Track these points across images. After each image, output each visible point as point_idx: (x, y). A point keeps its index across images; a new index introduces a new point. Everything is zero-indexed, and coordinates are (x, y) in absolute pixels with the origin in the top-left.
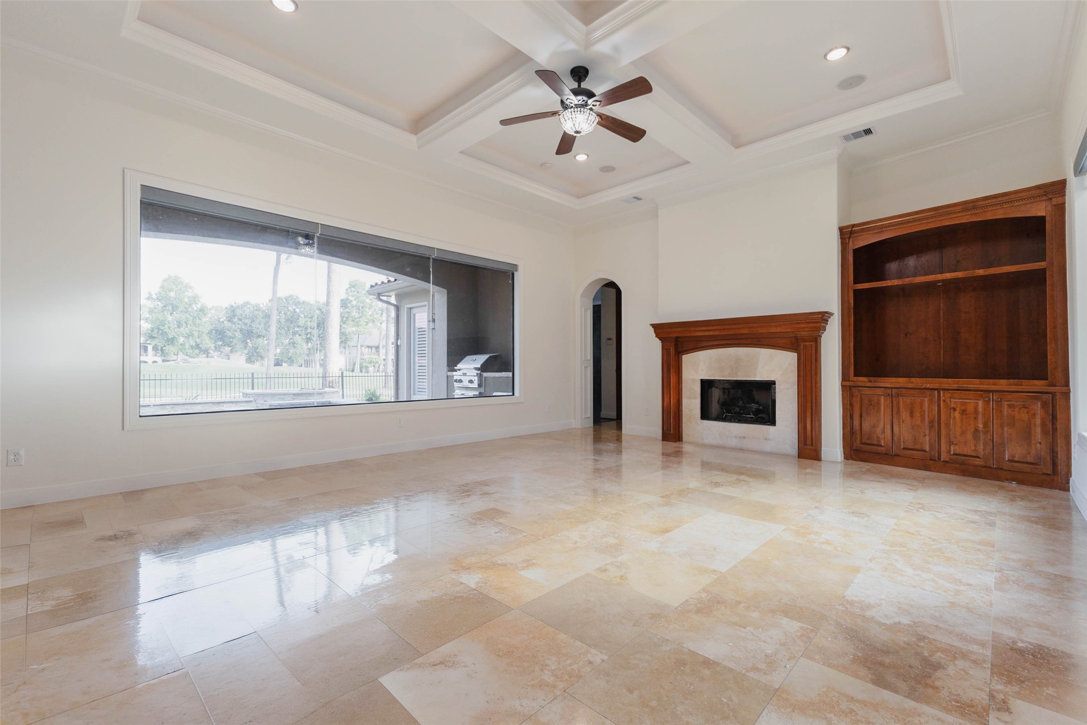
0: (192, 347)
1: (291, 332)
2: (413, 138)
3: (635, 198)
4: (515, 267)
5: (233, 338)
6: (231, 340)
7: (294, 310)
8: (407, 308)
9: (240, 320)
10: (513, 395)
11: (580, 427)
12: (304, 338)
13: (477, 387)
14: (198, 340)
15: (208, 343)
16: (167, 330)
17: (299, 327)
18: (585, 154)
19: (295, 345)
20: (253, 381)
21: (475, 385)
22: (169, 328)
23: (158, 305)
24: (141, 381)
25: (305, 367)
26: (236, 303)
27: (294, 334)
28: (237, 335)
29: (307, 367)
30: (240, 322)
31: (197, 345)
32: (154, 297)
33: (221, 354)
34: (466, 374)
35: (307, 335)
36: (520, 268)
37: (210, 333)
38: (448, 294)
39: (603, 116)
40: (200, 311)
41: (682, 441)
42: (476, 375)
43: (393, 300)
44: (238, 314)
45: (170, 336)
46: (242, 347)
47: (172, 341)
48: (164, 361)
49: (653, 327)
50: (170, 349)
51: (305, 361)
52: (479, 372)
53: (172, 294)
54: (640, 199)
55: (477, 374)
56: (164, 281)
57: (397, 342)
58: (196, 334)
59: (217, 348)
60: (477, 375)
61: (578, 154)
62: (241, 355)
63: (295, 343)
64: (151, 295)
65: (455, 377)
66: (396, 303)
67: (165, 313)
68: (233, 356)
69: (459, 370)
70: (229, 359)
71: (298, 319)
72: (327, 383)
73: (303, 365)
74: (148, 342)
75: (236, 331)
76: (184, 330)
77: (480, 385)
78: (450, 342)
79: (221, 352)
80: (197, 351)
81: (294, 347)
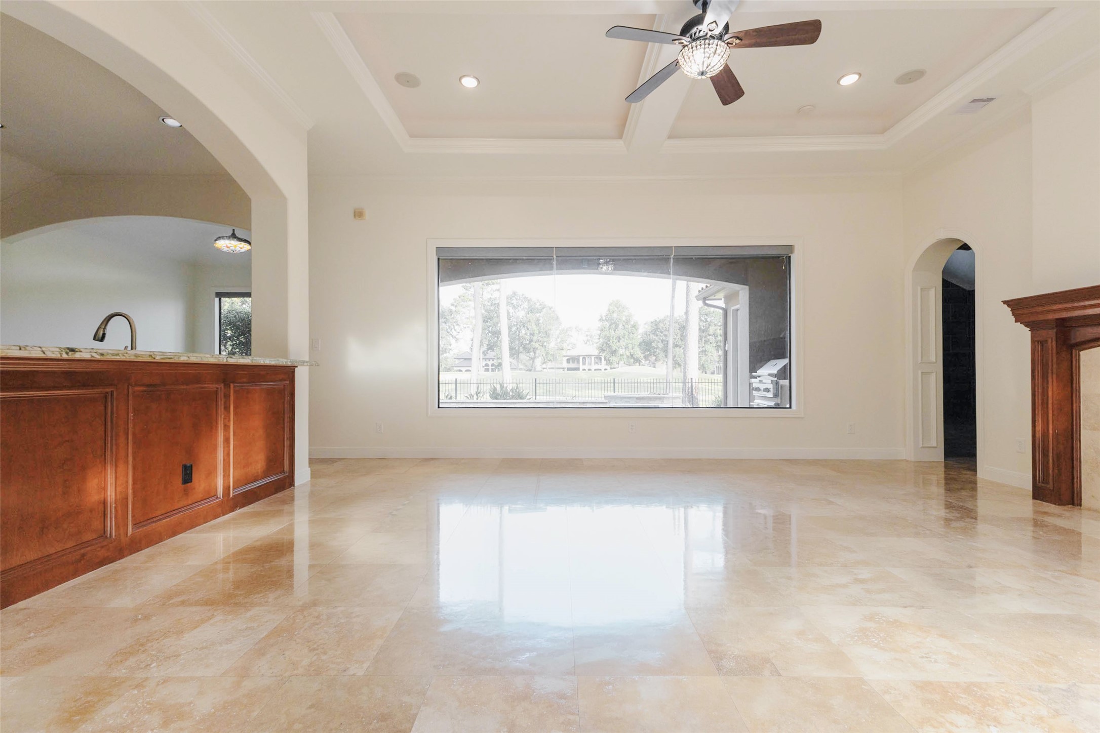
0: (628, 357)
1: (703, 340)
2: (621, 142)
3: (975, 101)
4: (790, 248)
5: (656, 348)
6: (655, 350)
7: (706, 319)
8: (733, 310)
9: (662, 332)
10: (790, 407)
11: (913, 460)
12: (714, 345)
13: (772, 396)
14: (632, 351)
15: (639, 353)
16: (611, 344)
17: (710, 335)
18: (854, 73)
19: (707, 353)
20: (614, 385)
21: (770, 395)
22: (613, 342)
23: (606, 324)
24: (537, 384)
25: (717, 374)
26: (658, 318)
27: (706, 342)
28: (660, 346)
29: (719, 374)
30: (662, 335)
31: (632, 355)
32: (604, 318)
33: (649, 363)
34: (762, 381)
35: (717, 342)
36: (796, 249)
37: (640, 345)
38: (750, 290)
39: (739, 35)
40: (633, 327)
41: (1081, 505)
42: (770, 382)
43: (721, 303)
44: (661, 328)
45: (614, 349)
46: (664, 356)
47: (614, 352)
48: (611, 368)
49: (1009, 306)
50: (613, 359)
51: (717, 367)
52: (776, 379)
53: (615, 315)
54: (989, 100)
55: (772, 381)
56: (610, 305)
57: (725, 347)
58: (630, 346)
59: (646, 358)
60: (772, 383)
61: (843, 77)
62: (663, 363)
63: (706, 351)
64: (602, 317)
65: (754, 384)
66: (724, 306)
67: (610, 331)
68: (658, 364)
69: (759, 376)
70: (655, 367)
71: (709, 328)
72: (687, 389)
73: (715, 372)
74: (601, 354)
75: (659, 342)
76: (622, 343)
77: (776, 395)
78: (752, 346)
79: (650, 361)
80: (632, 360)
81: (706, 355)
